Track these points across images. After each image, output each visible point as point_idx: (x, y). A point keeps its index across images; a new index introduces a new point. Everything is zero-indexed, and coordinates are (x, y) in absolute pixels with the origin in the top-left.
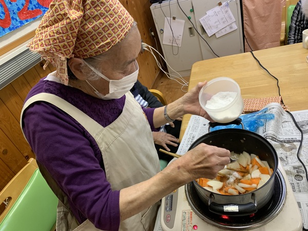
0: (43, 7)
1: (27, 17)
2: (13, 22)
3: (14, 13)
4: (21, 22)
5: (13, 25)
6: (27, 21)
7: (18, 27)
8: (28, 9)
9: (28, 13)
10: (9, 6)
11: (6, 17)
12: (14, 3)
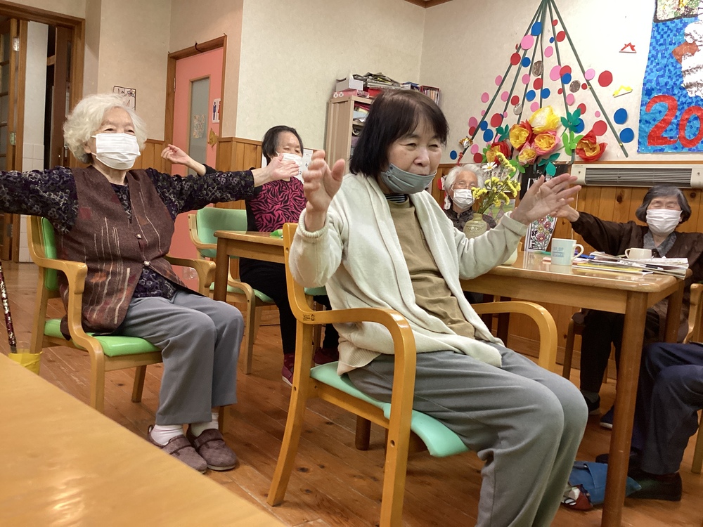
11: (694, 139)
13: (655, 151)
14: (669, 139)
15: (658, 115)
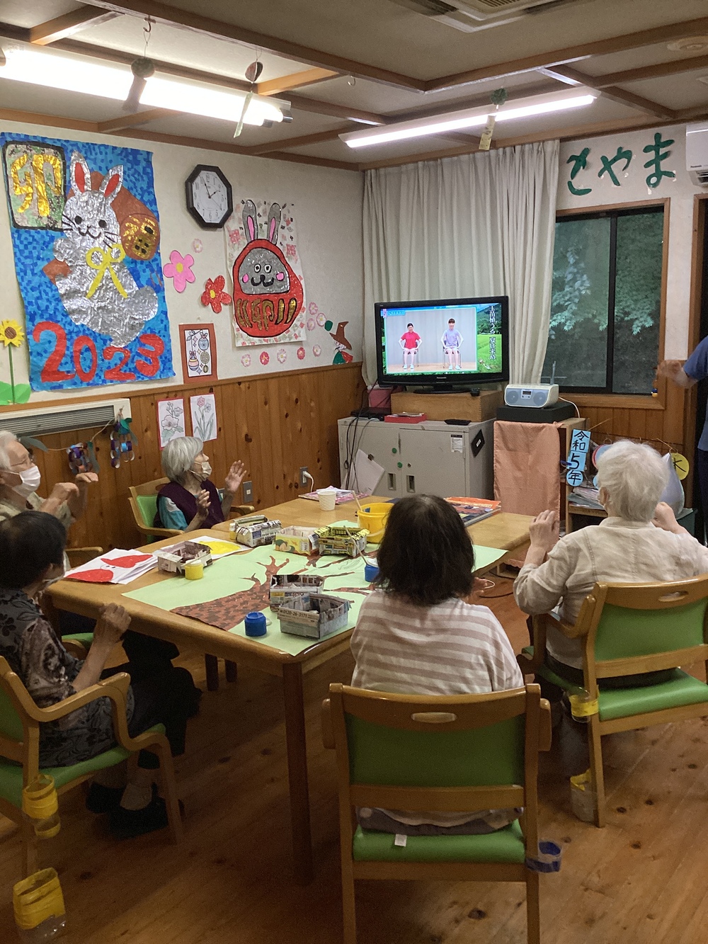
0: (139, 373)
1: (114, 378)
2: (96, 378)
3: (101, 371)
4: (104, 381)
5: (94, 381)
6: (111, 382)
7: (98, 384)
8: (121, 370)
9: (117, 374)
10: (99, 362)
11: (90, 372)
12: (106, 361)
13: (53, 388)
14: (66, 373)
15: (47, 345)
